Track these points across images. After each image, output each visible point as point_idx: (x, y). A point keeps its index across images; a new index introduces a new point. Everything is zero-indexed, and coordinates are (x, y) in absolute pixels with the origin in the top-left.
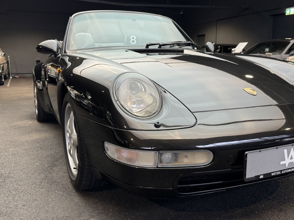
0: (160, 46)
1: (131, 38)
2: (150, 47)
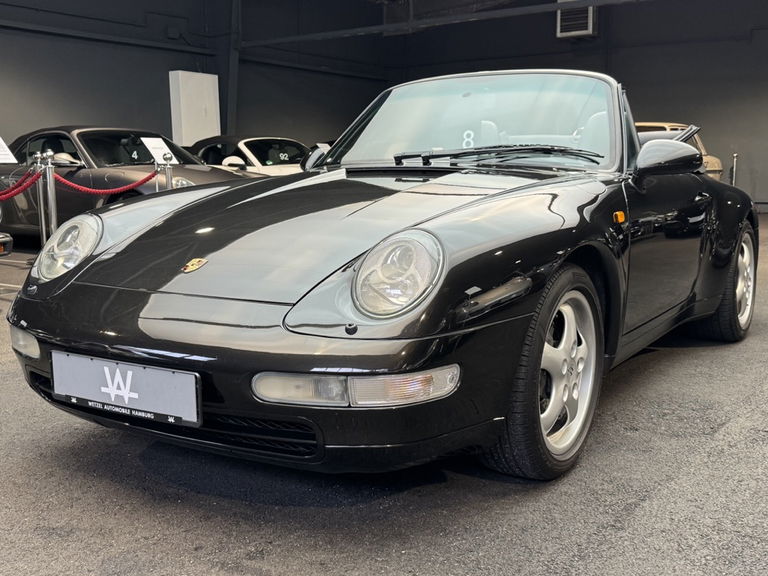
0: (426, 160)
1: (465, 137)
2: (406, 163)
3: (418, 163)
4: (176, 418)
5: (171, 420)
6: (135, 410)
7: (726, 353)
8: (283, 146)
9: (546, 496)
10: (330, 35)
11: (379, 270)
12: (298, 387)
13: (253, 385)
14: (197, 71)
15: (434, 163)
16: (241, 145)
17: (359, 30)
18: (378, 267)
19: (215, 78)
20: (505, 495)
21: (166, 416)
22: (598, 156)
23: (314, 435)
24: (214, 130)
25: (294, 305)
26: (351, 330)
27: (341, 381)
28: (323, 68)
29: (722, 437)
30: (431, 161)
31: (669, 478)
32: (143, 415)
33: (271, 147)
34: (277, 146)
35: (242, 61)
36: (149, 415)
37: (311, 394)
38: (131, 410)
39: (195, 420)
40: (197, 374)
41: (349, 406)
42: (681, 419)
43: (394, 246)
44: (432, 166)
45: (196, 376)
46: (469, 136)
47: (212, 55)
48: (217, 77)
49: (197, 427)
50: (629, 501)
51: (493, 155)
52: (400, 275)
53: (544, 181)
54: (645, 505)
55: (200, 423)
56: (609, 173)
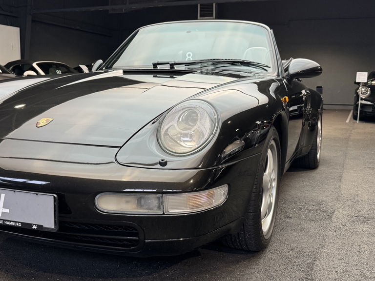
0: (172, 65)
1: (187, 56)
2: (159, 67)
3: (167, 67)
4: (38, 226)
5: (35, 227)
6: (7, 221)
7: (313, 175)
8: (58, 66)
9: (262, 261)
10: (84, 9)
11: (176, 125)
12: (127, 202)
13: (96, 202)
14: (7, 25)
15: (176, 68)
16: (35, 65)
17: (99, 7)
18: (175, 123)
19: (18, 29)
20: (238, 262)
21: (31, 225)
22: (267, 67)
23: (138, 233)
24: (17, 57)
25: (121, 147)
26: (163, 164)
27: (159, 198)
28: (78, 28)
29: (336, 220)
30: (174, 66)
31: (323, 246)
32: (13, 224)
33: (52, 67)
34: (55, 66)
35: (33, 21)
36: (17, 224)
37: (134, 206)
38: (4, 220)
39: (53, 227)
40: (55, 195)
41: (164, 214)
42: (310, 211)
43: (184, 110)
44: (175, 69)
45: (54, 197)
46: (189, 55)
47: (16, 17)
48: (19, 29)
49: (55, 231)
50: (308, 262)
51: (210, 64)
52: (189, 129)
53: (241, 79)
54: (317, 263)
55: (57, 229)
56: (273, 76)
